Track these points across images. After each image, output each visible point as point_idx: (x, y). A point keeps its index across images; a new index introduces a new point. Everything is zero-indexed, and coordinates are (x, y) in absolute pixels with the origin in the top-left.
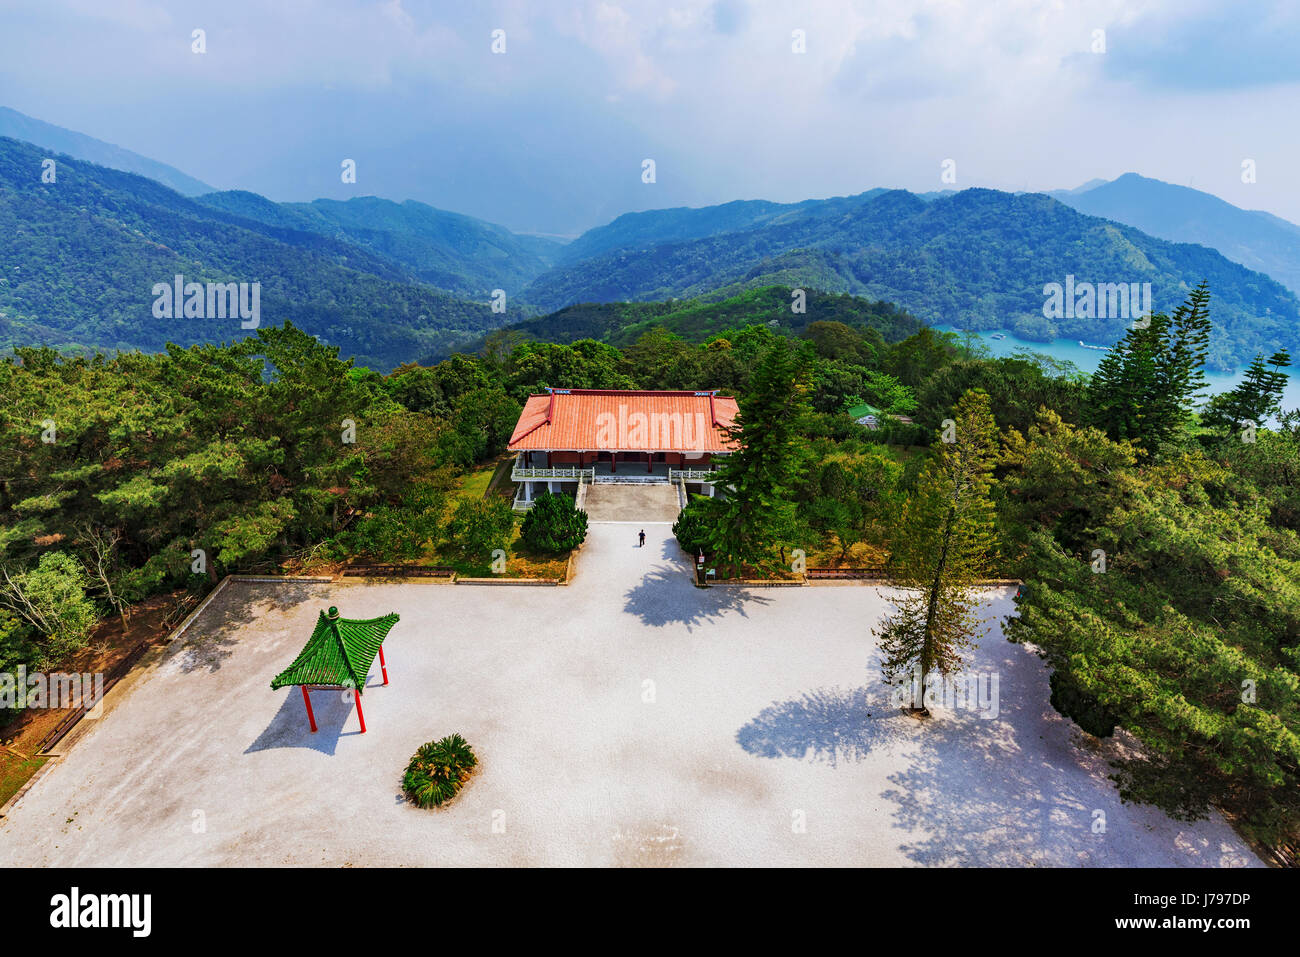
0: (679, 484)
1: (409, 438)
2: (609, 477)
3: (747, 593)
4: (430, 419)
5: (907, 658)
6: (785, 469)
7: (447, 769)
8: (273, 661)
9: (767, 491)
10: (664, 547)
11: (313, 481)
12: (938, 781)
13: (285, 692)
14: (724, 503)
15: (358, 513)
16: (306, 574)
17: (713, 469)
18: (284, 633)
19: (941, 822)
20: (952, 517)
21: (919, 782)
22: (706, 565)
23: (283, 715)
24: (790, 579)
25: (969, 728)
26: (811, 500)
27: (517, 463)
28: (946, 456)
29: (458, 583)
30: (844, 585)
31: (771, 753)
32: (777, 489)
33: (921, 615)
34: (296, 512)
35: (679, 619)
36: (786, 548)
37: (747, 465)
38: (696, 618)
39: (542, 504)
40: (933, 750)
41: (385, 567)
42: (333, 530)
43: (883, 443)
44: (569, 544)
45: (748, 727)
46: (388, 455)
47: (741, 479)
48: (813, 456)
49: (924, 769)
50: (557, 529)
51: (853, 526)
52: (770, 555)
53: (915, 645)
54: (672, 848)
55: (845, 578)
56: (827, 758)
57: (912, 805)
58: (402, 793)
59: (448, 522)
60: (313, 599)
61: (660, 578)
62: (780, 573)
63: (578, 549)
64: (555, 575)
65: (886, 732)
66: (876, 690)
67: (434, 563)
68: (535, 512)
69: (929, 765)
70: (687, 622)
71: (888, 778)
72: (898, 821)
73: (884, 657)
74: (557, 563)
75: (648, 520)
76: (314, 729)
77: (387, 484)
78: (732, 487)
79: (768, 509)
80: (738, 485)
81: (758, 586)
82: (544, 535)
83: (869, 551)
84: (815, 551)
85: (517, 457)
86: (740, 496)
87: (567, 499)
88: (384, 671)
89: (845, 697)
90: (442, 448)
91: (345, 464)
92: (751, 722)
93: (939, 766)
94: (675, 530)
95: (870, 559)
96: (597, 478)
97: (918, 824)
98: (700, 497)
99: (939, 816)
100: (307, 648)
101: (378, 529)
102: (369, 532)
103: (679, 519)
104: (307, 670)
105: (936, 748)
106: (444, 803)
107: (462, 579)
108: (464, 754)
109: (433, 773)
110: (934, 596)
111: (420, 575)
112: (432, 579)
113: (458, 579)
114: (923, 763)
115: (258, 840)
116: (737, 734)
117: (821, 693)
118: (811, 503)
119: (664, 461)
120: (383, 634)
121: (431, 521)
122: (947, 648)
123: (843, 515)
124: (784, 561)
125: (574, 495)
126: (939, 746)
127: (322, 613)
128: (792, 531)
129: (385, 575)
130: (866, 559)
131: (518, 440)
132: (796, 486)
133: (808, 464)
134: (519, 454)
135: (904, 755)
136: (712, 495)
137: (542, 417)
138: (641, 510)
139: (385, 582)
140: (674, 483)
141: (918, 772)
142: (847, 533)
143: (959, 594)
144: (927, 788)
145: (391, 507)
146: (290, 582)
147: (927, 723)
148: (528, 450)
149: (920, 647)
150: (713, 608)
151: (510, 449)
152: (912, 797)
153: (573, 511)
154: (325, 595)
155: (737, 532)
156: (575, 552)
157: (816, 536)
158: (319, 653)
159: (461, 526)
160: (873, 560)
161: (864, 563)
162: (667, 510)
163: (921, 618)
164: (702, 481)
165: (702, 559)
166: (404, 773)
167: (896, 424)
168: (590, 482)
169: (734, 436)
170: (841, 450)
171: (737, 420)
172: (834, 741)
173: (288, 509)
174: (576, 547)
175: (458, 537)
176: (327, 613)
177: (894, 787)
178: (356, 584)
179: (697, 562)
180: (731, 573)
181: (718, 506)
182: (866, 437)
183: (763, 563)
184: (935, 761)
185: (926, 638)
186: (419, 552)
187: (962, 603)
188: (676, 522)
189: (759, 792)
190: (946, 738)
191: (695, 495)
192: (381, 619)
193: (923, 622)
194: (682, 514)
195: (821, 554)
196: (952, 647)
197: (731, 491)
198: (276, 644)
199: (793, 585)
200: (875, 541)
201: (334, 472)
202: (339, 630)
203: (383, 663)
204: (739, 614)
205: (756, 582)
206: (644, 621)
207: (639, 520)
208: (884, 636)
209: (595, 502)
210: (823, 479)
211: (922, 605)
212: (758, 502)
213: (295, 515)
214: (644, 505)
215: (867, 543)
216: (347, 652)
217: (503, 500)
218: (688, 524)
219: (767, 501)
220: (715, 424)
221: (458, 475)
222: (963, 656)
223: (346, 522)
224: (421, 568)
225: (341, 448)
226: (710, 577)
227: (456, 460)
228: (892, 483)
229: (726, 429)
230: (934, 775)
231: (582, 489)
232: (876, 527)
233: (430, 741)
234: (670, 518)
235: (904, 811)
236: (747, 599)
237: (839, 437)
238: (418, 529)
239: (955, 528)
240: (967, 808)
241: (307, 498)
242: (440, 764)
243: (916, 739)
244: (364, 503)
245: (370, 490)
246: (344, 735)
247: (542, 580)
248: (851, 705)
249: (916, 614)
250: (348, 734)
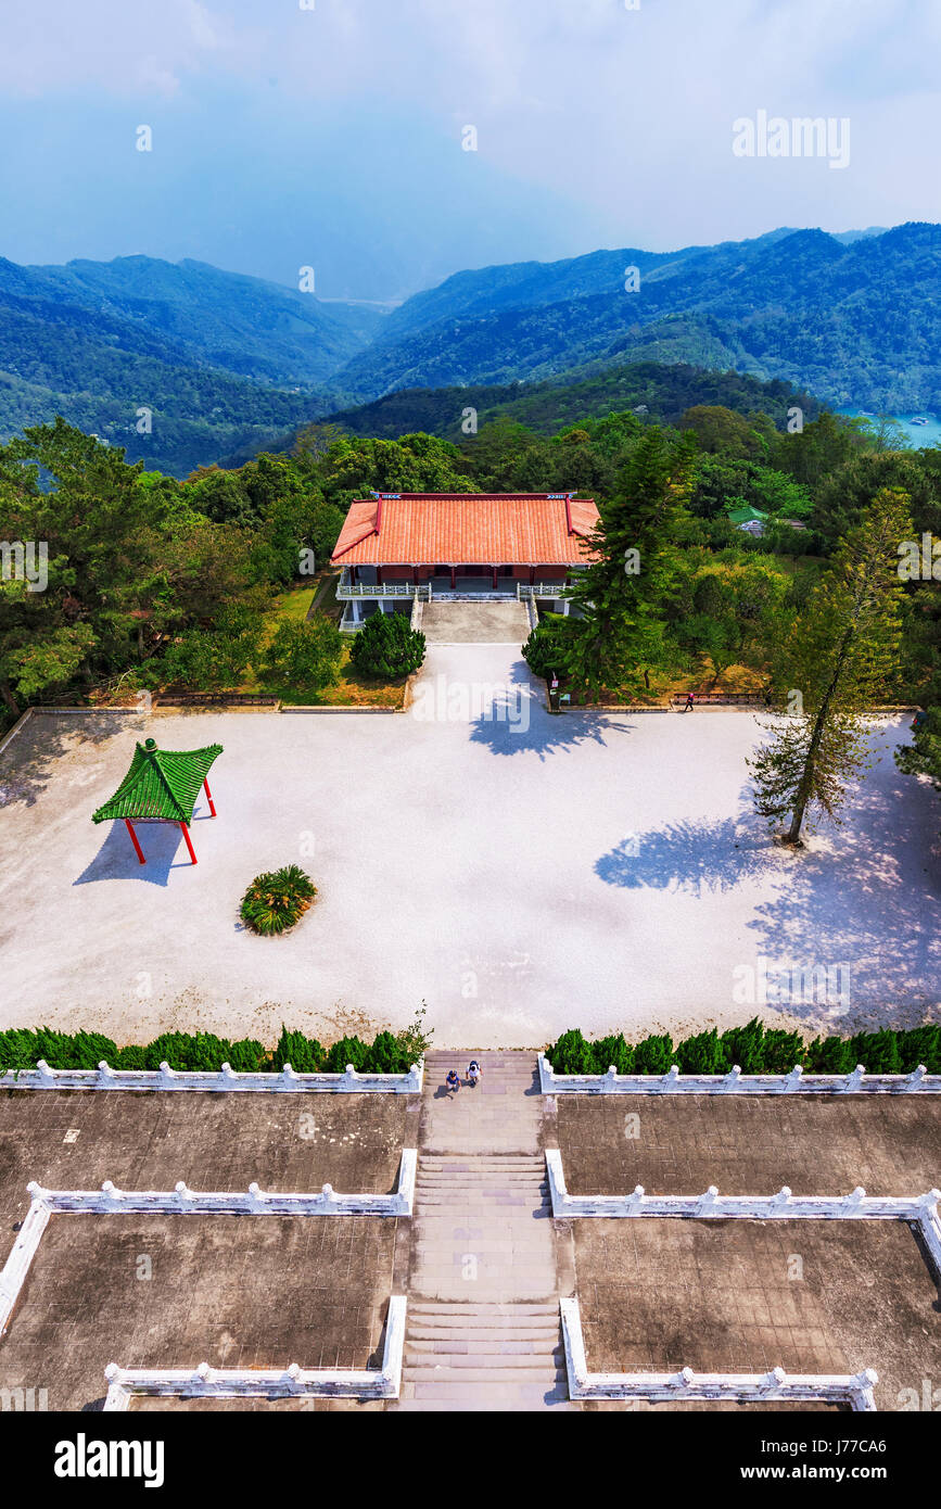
0: (529, 601)
1: (217, 553)
2: (449, 594)
3: (606, 720)
4: (238, 531)
5: (785, 789)
6: (652, 583)
7: (287, 899)
8: (90, 795)
9: (632, 610)
10: (513, 671)
11: (112, 604)
12: (808, 912)
13: (107, 826)
14: (582, 622)
15: (166, 638)
16: (115, 705)
17: (569, 584)
18: (99, 766)
19: (809, 950)
20: (849, 637)
21: (788, 913)
22: (558, 690)
23: (108, 848)
24: (655, 704)
25: (848, 860)
26: (681, 620)
27: (342, 578)
28: (849, 567)
29: (283, 712)
30: (716, 711)
31: (631, 882)
32: (644, 606)
33: (803, 743)
34: (98, 638)
35: (531, 747)
36: (651, 671)
37: (609, 579)
38: (549, 746)
39: (373, 625)
40: (806, 881)
41: (202, 696)
42: (140, 657)
43: (769, 552)
44: (405, 669)
45: (607, 857)
46: (194, 573)
47: (603, 595)
48: (686, 568)
49: (795, 900)
50: (392, 653)
51: (729, 647)
52: (633, 679)
53: (794, 775)
54: (523, 973)
55: (717, 703)
56: (691, 889)
57: (779, 935)
58: (241, 922)
59: (268, 646)
60: (127, 731)
62: (645, 698)
63: (416, 674)
64: (392, 702)
65: (755, 864)
66: (746, 822)
67: (256, 690)
68: (365, 634)
69: (800, 896)
70: (539, 750)
71: (756, 908)
72: (763, 949)
73: (757, 787)
74: (393, 689)
75: (493, 641)
76: (142, 861)
77: (196, 605)
78: (591, 604)
79: (632, 629)
80: (599, 602)
81: (618, 712)
82: (377, 659)
83: (746, 674)
84: (684, 675)
85: (342, 572)
86: (601, 614)
87: (401, 619)
88: (211, 803)
89: (712, 828)
90: (255, 564)
91: (145, 584)
92: (611, 853)
93: (811, 897)
94: (524, 652)
95: (746, 683)
96: (436, 595)
97: (785, 953)
98: (553, 616)
99: (808, 945)
100: (126, 782)
101: (191, 656)
102: (181, 658)
103: (530, 640)
104: (128, 803)
105: (808, 879)
106: (285, 931)
107: (289, 707)
108: (302, 884)
109: (271, 902)
110: (820, 724)
111: (241, 704)
112: (255, 708)
113: (284, 708)
114: (795, 894)
115: (97, 965)
116: (595, 864)
117: (686, 824)
118: (681, 622)
119: (511, 574)
120: (207, 766)
121: (249, 646)
122: (829, 778)
123: (718, 635)
124: (648, 687)
125: (409, 615)
126: (812, 877)
127: (138, 745)
128: (659, 653)
129: (202, 704)
130: (742, 684)
131: (342, 553)
132: (665, 602)
133: (681, 577)
134: (344, 569)
135: (775, 887)
136: (567, 613)
137: (369, 527)
138: (485, 631)
139: (204, 712)
140: (523, 600)
141: (788, 902)
142: (722, 656)
143: (849, 721)
144: (797, 919)
145: (202, 630)
146: (99, 713)
147: (802, 855)
148: (355, 565)
149: (799, 777)
150: (567, 736)
151: (333, 564)
152: (779, 927)
153: (409, 632)
154: (140, 726)
155: (596, 654)
156: (411, 677)
157: (685, 659)
158: (140, 786)
159: (283, 651)
160: (750, 684)
161: (740, 687)
162: (515, 630)
163: (803, 747)
164: (555, 598)
165: (555, 684)
166: (241, 903)
167: (787, 530)
168: (426, 600)
169: (595, 546)
170: (719, 561)
171: (598, 528)
172: (699, 872)
173: (90, 638)
174: (412, 671)
175: (280, 662)
176: (143, 745)
177: (761, 917)
178: (174, 713)
179: (550, 687)
180: (588, 699)
181: (575, 626)
182: (749, 545)
183: (624, 688)
184: (806, 892)
185: (807, 767)
187: (851, 732)
188: (526, 643)
189: (615, 921)
190: (821, 869)
191: (547, 613)
192: (203, 751)
193: (805, 752)
194: (532, 635)
195: (690, 678)
196: (835, 777)
197: (590, 608)
198: (92, 778)
199: (657, 711)
200: (754, 664)
201: (134, 594)
202: (159, 762)
203: (209, 795)
204: (597, 742)
205: (617, 708)
206: (492, 750)
207: (484, 642)
208: (759, 766)
209: (433, 621)
210: (697, 594)
211: (805, 734)
212: (621, 621)
213: (96, 641)
214: (488, 625)
215: (745, 666)
216: (170, 786)
217: (329, 621)
218: (538, 647)
219: (632, 620)
220: (572, 533)
221: (276, 594)
222: (847, 787)
223: (153, 648)
224: (242, 697)
225: (140, 565)
226: (564, 703)
227: (272, 577)
228: (777, 599)
229: (585, 538)
230: (806, 905)
231: (418, 607)
232: (756, 648)
233: (266, 872)
234: (520, 639)
235: (772, 940)
236: (605, 727)
237: (717, 546)
238: (235, 655)
239: (852, 650)
240: (839, 938)
241: (107, 623)
242: (278, 894)
243: (787, 871)
244: (172, 626)
245: (177, 612)
246: (174, 866)
247: (377, 707)
248: (718, 836)
249: (798, 743)
250: (178, 866)
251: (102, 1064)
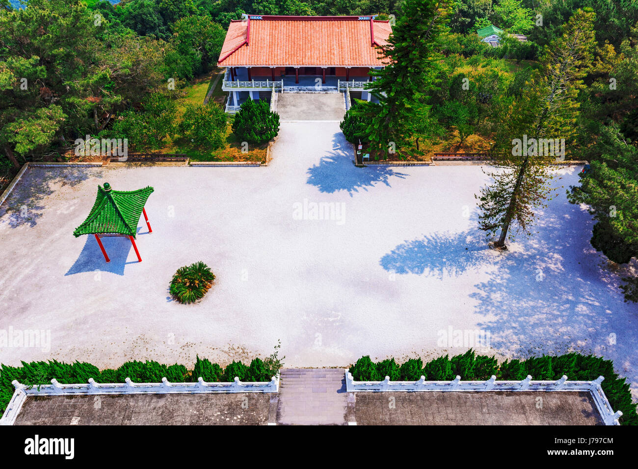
0: (345, 92)
1: (141, 57)
2: (294, 87)
3: (391, 170)
4: (155, 42)
5: (497, 213)
6: (424, 79)
7: (197, 282)
8: (72, 219)
9: (410, 97)
10: (334, 139)
11: (73, 92)
12: (506, 288)
13: (84, 239)
14: (378, 106)
15: (113, 116)
16: (83, 161)
17: (370, 81)
18: (76, 201)
19: (505, 310)
20: (545, 116)
21: (494, 288)
22: (363, 151)
23: (86, 253)
24: (422, 160)
25: (533, 257)
26: (441, 104)
27: (226, 76)
28: (550, 67)
29: (191, 166)
30: (458, 165)
31: (401, 271)
32: (417, 95)
33: (510, 185)
34: (66, 116)
35: (344, 188)
36: (420, 139)
37: (396, 76)
38: (356, 187)
39: (246, 109)
40: (506, 270)
41: (139, 155)
42: (96, 129)
43: (501, 57)
44: (267, 137)
45: (388, 256)
46: (127, 71)
47: (391, 88)
48: (446, 69)
49: (499, 281)
50: (258, 127)
51: (470, 123)
52: (409, 144)
53: (504, 205)
54: (337, 324)
55: (460, 160)
56: (437, 274)
57: (487, 301)
58: (170, 296)
59: (179, 122)
60: (91, 178)
61: (332, 161)
62: (414, 156)
63: (274, 141)
64: (258, 159)
65: (477, 259)
66: (473, 234)
67: (173, 152)
68: (241, 114)
69: (502, 279)
70: (349, 190)
71: (475, 286)
72: (478, 310)
73: (481, 212)
74: (259, 151)
75: (322, 119)
76: (108, 260)
77: (131, 93)
78: (384, 94)
79: (409, 110)
80: (388, 93)
81: (399, 165)
82: (249, 131)
83: (480, 141)
84: (441, 141)
85: (225, 72)
86: (390, 100)
87: (264, 104)
88: (148, 224)
89: (452, 238)
90: (168, 66)
91: (95, 78)
92: (390, 253)
93: (508, 279)
94: (342, 126)
95: (479, 146)
96: (286, 88)
97: (490, 312)
98: (360, 102)
99: (505, 308)
100: (93, 210)
101: (129, 129)
102: (123, 130)
103: (345, 118)
104: (96, 224)
105: (508, 269)
106: (197, 301)
107: (194, 163)
108: (206, 273)
109: (188, 284)
110: (522, 172)
111: (164, 161)
112: (173, 163)
113: (191, 163)
114: (499, 277)
115: (84, 323)
116: (381, 260)
117: (436, 236)
118: (441, 105)
119: (334, 74)
120: (144, 200)
121: (167, 122)
122: (525, 207)
123: (464, 114)
124: (418, 149)
125: (269, 101)
126: (511, 268)
127: (99, 187)
128: (425, 127)
129: (139, 160)
130: (477, 147)
131: (225, 59)
132: (431, 92)
133: (442, 75)
134: (226, 70)
135: (487, 273)
136: (369, 100)
137: (242, 40)
138: (317, 112)
139: (140, 165)
140: (341, 91)
141: (495, 282)
142: (465, 128)
143: (540, 170)
144: (499, 292)
145: (136, 111)
146: (73, 167)
147: (505, 254)
148: (233, 67)
149: (506, 206)
150: (367, 181)
151: (219, 66)
152: (488, 297)
153: (269, 113)
154: (99, 175)
155: (386, 127)
156: (271, 143)
157: (442, 130)
158: (102, 213)
159: (189, 126)
160: (482, 147)
161: (475, 149)
162: (336, 111)
163: (511, 187)
164: (361, 90)
165: (360, 147)
166: (170, 285)
167: (513, 42)
168: (280, 91)
169: (387, 53)
170: (468, 64)
171: (390, 41)
172: (443, 264)
173: (62, 116)
174: (271, 139)
175: (188, 133)
176: (103, 187)
177: (477, 291)
178: (120, 167)
179: (357, 149)
180: (381, 157)
181: (373, 108)
182: (487, 54)
183: (403, 150)
184: (506, 276)
185: (512, 200)
186: (162, 145)
187: (541, 177)
188: (343, 120)
189: (391, 293)
190: (516, 263)
191: (356, 100)
192: (141, 191)
193: (511, 190)
194: (347, 115)
195: (445, 143)
196: (529, 206)
197: (383, 97)
198: (72, 208)
199: (423, 165)
200: (485, 134)
201: (88, 85)
202: (113, 198)
203: (146, 219)
204: (385, 185)
205: (398, 162)
206: (320, 190)
207: (316, 119)
208: (483, 199)
209: (284, 106)
210: (452, 87)
211: (513, 179)
212: (402, 105)
213: (66, 118)
214: (319, 108)
215: (479, 135)
216: (121, 213)
217: (217, 106)
218: (350, 123)
219: (409, 104)
220: (374, 44)
221: (183, 87)
222: (536, 212)
223: (105, 123)
224: (164, 156)
225: (90, 65)
226: (366, 160)
227: (180, 75)
228: (503, 90)
229: (381, 48)
230: (505, 284)
231: (274, 96)
232: (488, 124)
233: (184, 266)
234: (338, 118)
235: (483, 304)
236: (391, 175)
237: (467, 54)
238: (158, 127)
239: (546, 123)
240: (523, 303)
241: (72, 105)
242: (192, 279)
243: (496, 263)
244: (116, 108)
245: (118, 98)
246: (128, 263)
247: (250, 162)
248: (456, 243)
249: (507, 184)
250: (130, 263)
251: (91, 380)
